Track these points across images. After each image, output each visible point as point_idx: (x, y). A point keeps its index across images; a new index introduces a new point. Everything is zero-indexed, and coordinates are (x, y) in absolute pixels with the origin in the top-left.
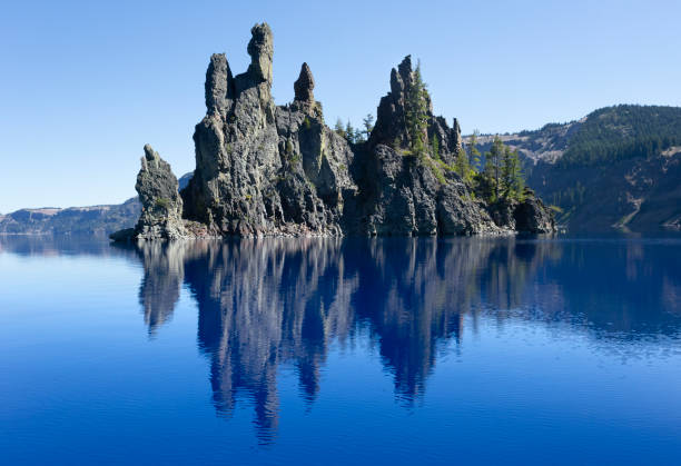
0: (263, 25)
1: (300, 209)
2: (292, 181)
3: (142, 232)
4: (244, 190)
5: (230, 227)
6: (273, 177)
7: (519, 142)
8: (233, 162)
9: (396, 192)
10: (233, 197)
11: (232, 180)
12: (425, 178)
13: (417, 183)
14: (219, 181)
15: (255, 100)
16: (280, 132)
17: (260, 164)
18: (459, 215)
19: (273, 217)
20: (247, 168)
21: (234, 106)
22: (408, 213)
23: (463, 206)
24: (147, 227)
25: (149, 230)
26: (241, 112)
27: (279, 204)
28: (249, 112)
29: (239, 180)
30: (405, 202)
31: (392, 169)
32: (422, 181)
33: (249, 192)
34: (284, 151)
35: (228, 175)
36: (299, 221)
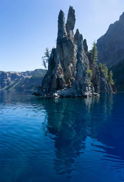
7: (22, 74)
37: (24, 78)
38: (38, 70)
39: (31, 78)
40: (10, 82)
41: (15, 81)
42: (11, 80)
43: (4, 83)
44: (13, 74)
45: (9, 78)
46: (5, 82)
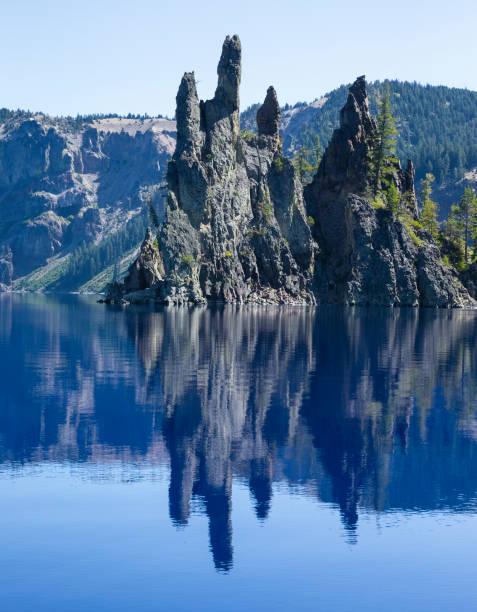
0: (235, 37)
1: (277, 271)
2: (268, 237)
3: (170, 294)
4: (224, 245)
5: (213, 290)
6: (246, 230)
8: (214, 211)
9: (374, 254)
10: (215, 253)
11: (213, 233)
12: (405, 238)
13: (397, 244)
14: (202, 234)
15: (228, 132)
16: (251, 174)
17: (237, 214)
18: (442, 284)
19: (249, 279)
20: (225, 218)
21: (208, 141)
22: (389, 280)
23: (444, 273)
24: (174, 288)
25: (177, 292)
26: (215, 149)
27: (255, 264)
28: (223, 149)
29: (219, 233)
30: (386, 266)
31: (369, 224)
32: (401, 241)
33: (228, 248)
34: (256, 197)
35: (209, 226)
36: (276, 286)
40: (91, 216)
41: (136, 203)
42: (106, 197)
43: (42, 230)
44: (118, 141)
45: (88, 182)
46: (51, 215)
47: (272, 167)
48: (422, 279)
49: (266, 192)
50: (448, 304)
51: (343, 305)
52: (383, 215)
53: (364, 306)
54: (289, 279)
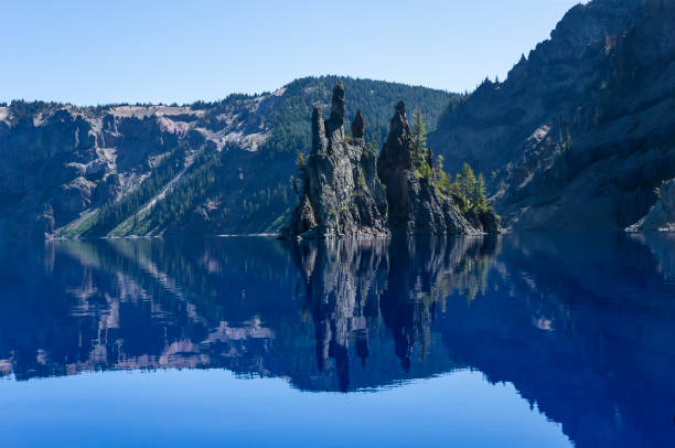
1: (370, 217)
2: (364, 197)
4: (342, 203)
6: (352, 194)
8: (336, 183)
9: (421, 205)
12: (436, 194)
13: (433, 199)
15: (339, 137)
16: (352, 161)
17: (347, 185)
18: (458, 221)
19: (356, 222)
20: (342, 187)
21: (330, 143)
22: (430, 220)
23: (458, 215)
26: (334, 148)
27: (358, 213)
28: (338, 147)
29: (340, 196)
30: (428, 211)
31: (417, 187)
32: (435, 197)
33: (344, 205)
34: (356, 175)
36: (370, 226)
37: (212, 145)
38: (309, 90)
39: (263, 150)
41: (146, 169)
42: (124, 164)
43: (75, 192)
45: (108, 155)
46: (82, 180)
47: (363, 156)
48: (447, 218)
49: (360, 170)
50: (461, 233)
51: (406, 235)
52: (423, 181)
53: (417, 235)
54: (377, 221)
